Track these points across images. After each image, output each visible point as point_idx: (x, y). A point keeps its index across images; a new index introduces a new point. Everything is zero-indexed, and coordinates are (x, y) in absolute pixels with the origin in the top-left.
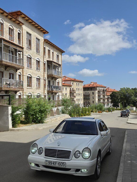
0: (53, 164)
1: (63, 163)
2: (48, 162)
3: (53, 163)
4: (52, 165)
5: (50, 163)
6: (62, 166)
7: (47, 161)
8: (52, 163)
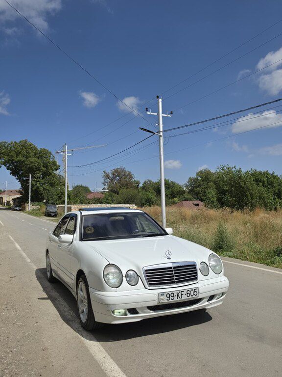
0: (176, 297)
1: (194, 290)
2: (164, 297)
3: (175, 294)
4: (176, 300)
5: (169, 297)
6: (194, 296)
7: (162, 294)
8: (174, 296)
